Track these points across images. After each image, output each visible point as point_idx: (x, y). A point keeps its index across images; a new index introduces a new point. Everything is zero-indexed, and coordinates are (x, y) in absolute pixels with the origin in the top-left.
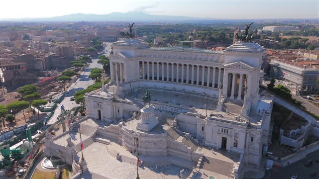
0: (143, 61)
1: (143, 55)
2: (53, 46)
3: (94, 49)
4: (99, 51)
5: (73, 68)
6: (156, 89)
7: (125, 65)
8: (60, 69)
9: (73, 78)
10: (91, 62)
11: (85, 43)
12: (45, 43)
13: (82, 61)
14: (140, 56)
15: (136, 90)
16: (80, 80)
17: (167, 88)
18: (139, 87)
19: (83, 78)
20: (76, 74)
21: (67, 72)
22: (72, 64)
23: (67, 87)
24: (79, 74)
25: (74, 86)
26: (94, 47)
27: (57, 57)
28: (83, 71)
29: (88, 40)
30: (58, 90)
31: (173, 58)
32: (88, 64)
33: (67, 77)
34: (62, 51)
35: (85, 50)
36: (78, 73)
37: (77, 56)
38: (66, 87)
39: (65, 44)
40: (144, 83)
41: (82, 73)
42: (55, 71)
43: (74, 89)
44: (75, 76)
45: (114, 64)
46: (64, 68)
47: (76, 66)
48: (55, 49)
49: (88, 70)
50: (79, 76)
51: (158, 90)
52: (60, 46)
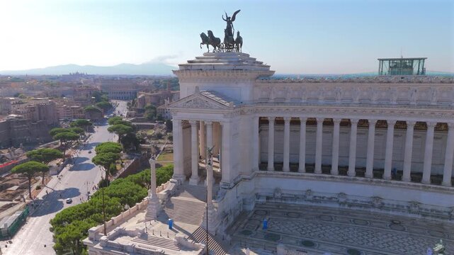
0: (271, 117)
1: (273, 97)
2: (20, 103)
3: (97, 108)
4: (106, 112)
5: (57, 144)
6: (315, 200)
7: (226, 128)
8: (29, 145)
9: (54, 163)
10: (93, 131)
11: (81, 100)
12: (7, 98)
13: (75, 128)
14: (265, 101)
15: (251, 207)
16: (71, 170)
17: (351, 200)
18: (258, 196)
19: (77, 165)
20: (60, 156)
21: (40, 152)
22: (53, 134)
23: (39, 188)
24: (68, 156)
25: (55, 184)
26: (98, 105)
27: (24, 122)
28: (76, 148)
29: (87, 95)
30: (14, 196)
31: (378, 105)
32: (87, 134)
33: (38, 164)
34: (36, 113)
35: (81, 111)
36: (67, 153)
37: (65, 121)
38: (34, 187)
39: (44, 101)
40: (272, 183)
41: (75, 154)
42: (17, 151)
43: (55, 192)
44: (59, 161)
45: (186, 125)
46: (37, 144)
47: (63, 138)
48: (22, 108)
49: (87, 147)
50: (69, 160)
51: (323, 205)
52: (33, 104)
